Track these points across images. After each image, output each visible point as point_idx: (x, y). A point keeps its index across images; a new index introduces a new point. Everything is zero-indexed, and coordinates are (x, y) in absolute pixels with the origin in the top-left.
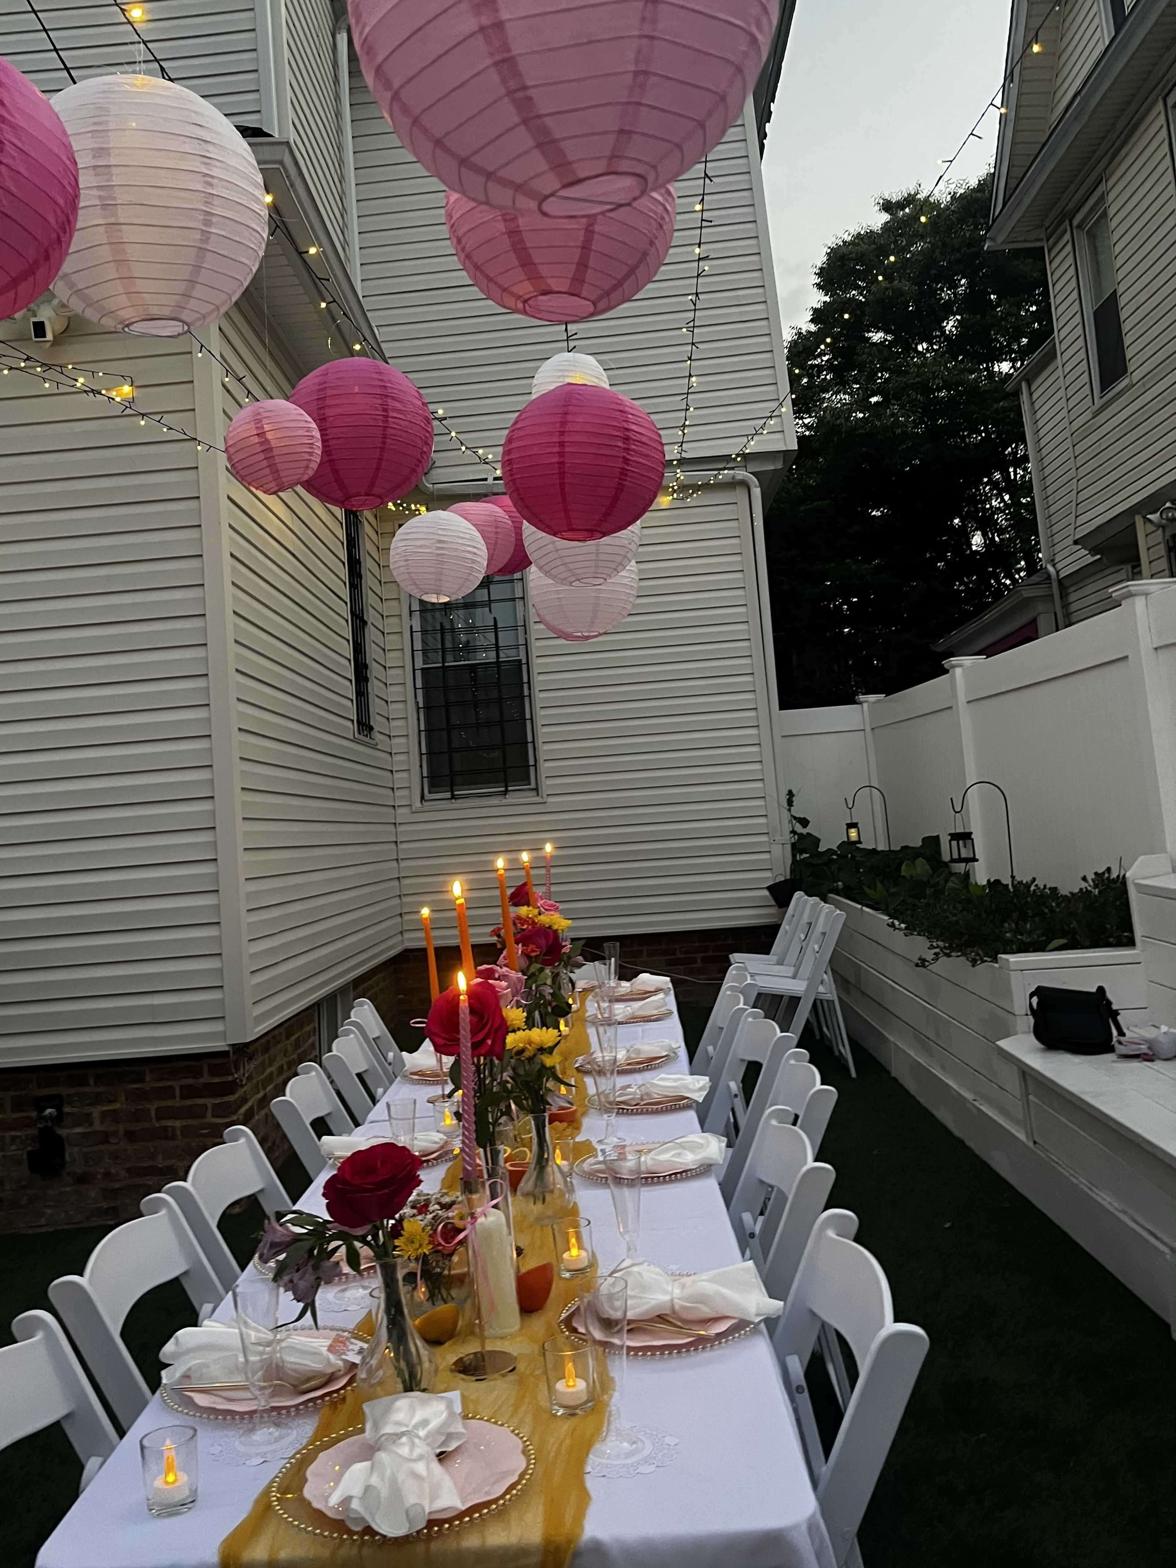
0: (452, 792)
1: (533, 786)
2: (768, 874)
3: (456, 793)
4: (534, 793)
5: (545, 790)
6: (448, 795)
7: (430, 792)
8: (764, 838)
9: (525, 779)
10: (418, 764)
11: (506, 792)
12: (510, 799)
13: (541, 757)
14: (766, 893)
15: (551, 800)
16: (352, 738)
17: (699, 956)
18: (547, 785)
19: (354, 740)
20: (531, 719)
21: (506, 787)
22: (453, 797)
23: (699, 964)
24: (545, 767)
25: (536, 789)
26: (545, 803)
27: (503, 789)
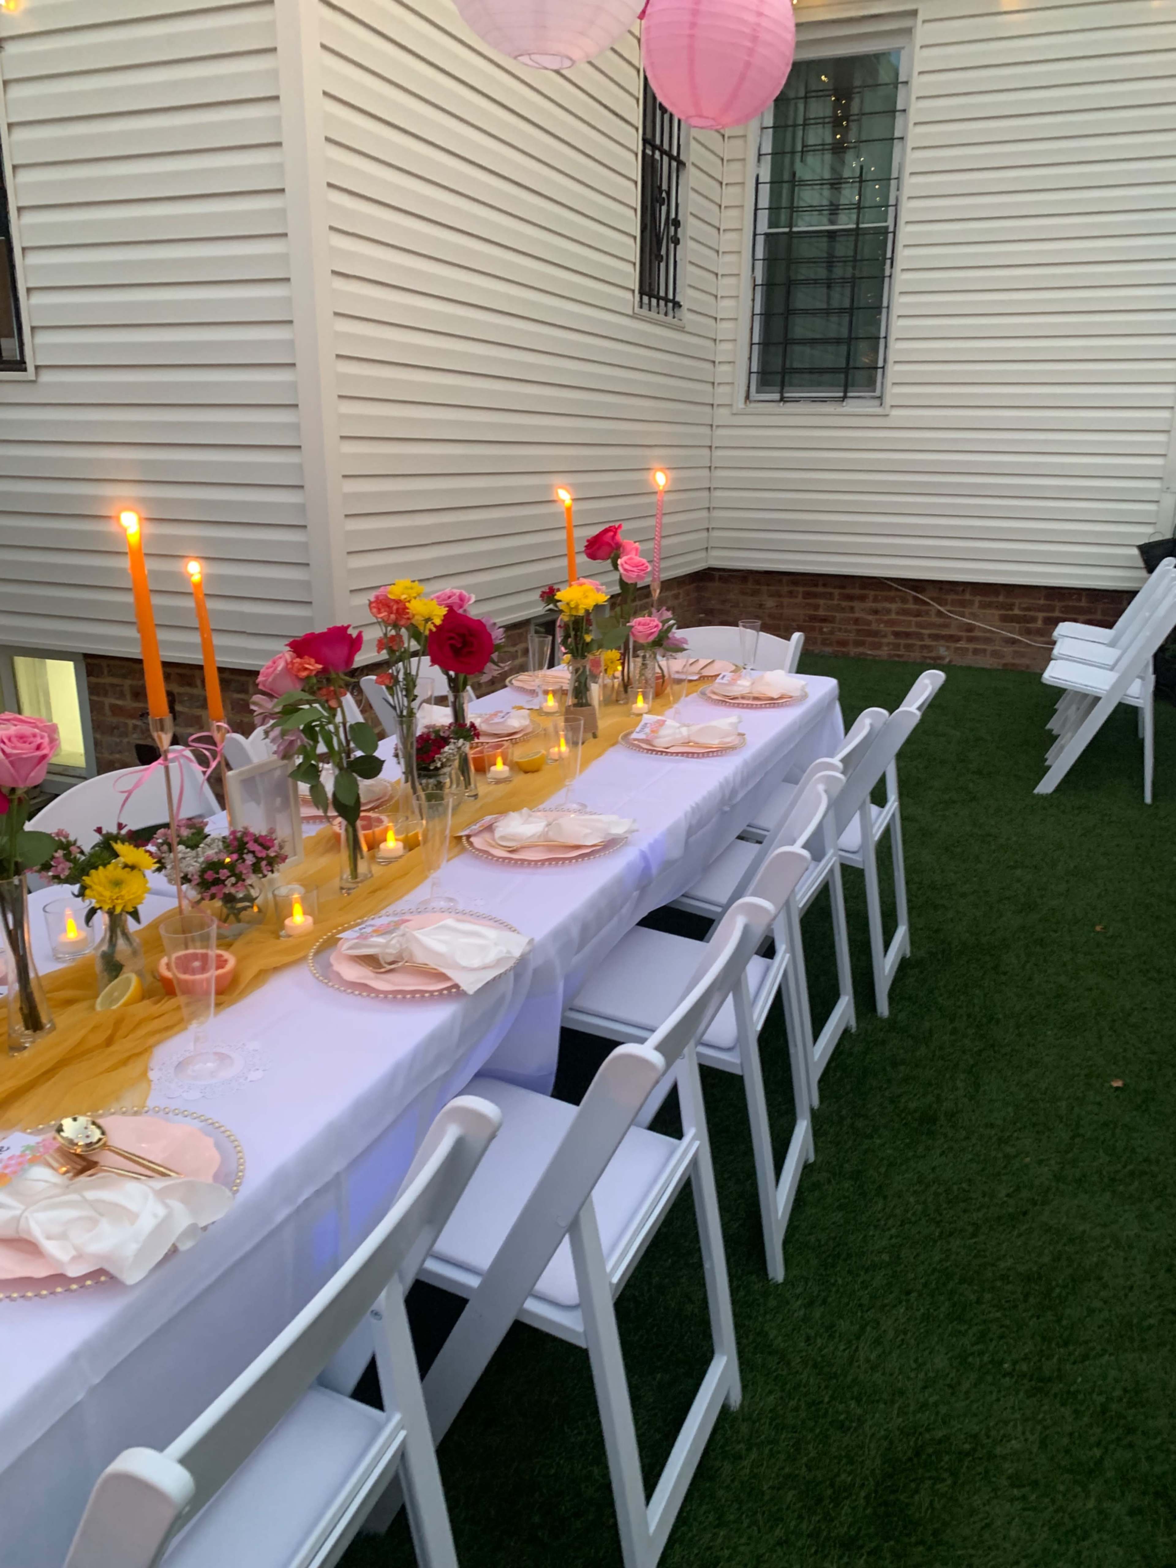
0: (782, 393)
1: (878, 393)
2: (1149, 530)
3: (786, 395)
4: (877, 402)
5: (888, 400)
6: (777, 396)
7: (758, 392)
8: (1156, 484)
9: (871, 384)
10: (747, 355)
11: (845, 397)
12: (850, 407)
13: (891, 358)
14: (1136, 552)
15: (895, 412)
16: (631, 313)
17: (1041, 615)
18: (893, 393)
19: (634, 316)
20: (888, 307)
21: (845, 392)
22: (782, 399)
23: (1039, 624)
24: (894, 371)
25: (880, 398)
26: (887, 415)
27: (841, 394)
